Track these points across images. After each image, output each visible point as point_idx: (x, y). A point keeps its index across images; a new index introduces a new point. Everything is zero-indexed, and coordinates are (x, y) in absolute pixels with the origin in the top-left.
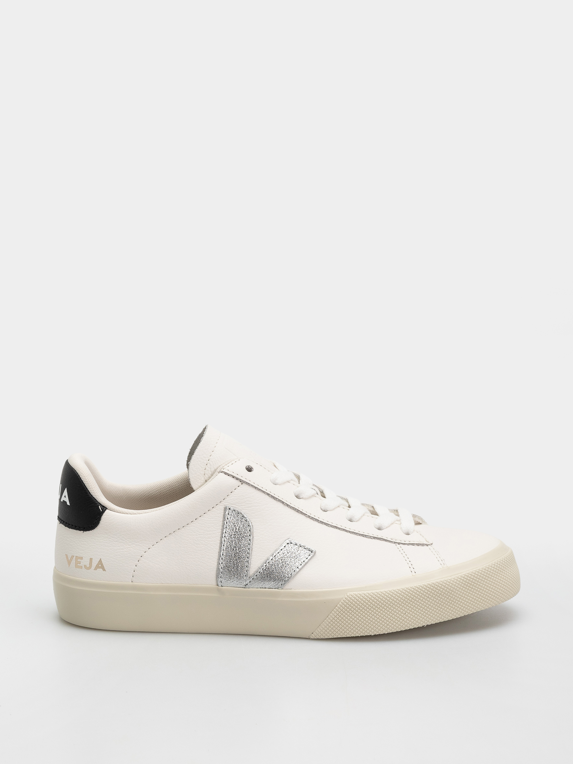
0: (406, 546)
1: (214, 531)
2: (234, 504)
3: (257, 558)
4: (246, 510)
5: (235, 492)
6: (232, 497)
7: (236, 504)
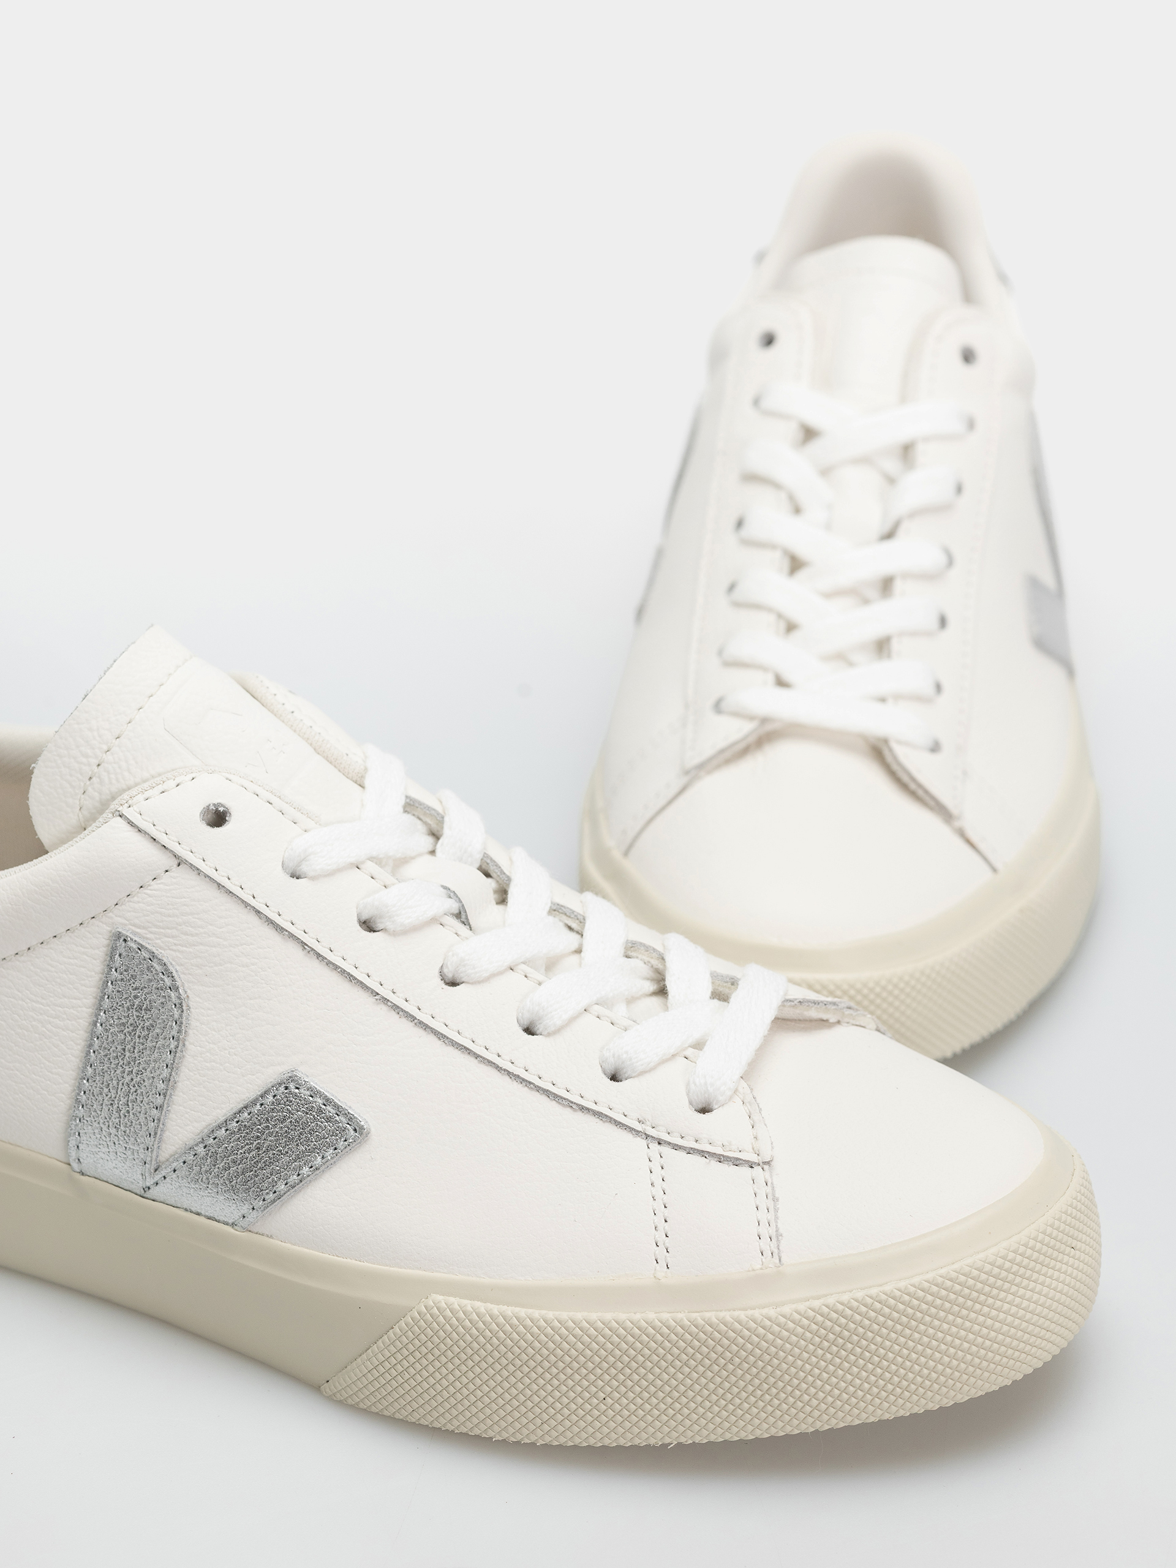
0: (682, 1154)
1: (75, 999)
2: (144, 928)
3: (186, 1115)
4: (179, 951)
5: (151, 888)
6: (139, 902)
7: (149, 929)
